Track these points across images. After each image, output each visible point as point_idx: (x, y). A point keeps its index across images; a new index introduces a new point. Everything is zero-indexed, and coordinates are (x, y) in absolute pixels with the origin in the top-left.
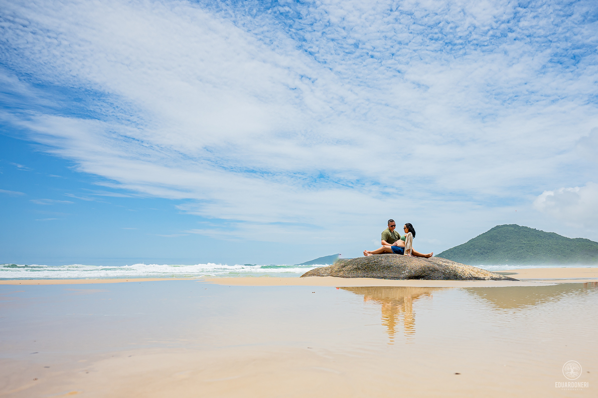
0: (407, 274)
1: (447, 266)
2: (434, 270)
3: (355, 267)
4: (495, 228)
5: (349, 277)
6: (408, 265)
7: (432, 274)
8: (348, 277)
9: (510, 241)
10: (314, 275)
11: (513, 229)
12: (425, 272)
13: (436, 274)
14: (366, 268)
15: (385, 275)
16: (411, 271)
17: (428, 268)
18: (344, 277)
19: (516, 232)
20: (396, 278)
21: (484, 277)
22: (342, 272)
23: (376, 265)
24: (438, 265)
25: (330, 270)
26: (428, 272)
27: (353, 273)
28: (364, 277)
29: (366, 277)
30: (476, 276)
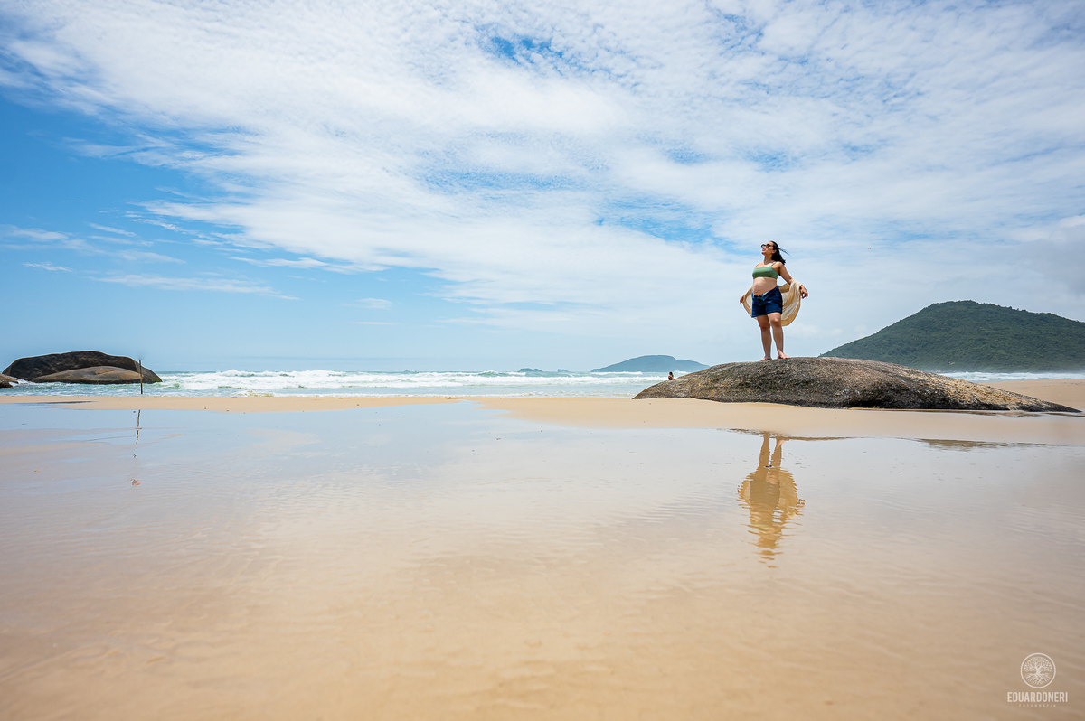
0: (847, 397)
1: (923, 381)
2: (899, 389)
3: (739, 381)
4: (929, 307)
5: (730, 401)
6: (845, 378)
7: (897, 398)
8: (726, 401)
9: (959, 329)
10: (660, 395)
11: (965, 308)
12: (882, 394)
13: (904, 398)
14: (761, 384)
15: (802, 398)
16: (854, 391)
17: (889, 385)
18: (719, 400)
19: (971, 314)
20: (825, 404)
21: (1004, 403)
22: (714, 392)
23: (780, 378)
24: (905, 378)
25: (688, 386)
26: (890, 393)
27: (737, 392)
28: (759, 401)
29: (763, 401)
30: (988, 401)
